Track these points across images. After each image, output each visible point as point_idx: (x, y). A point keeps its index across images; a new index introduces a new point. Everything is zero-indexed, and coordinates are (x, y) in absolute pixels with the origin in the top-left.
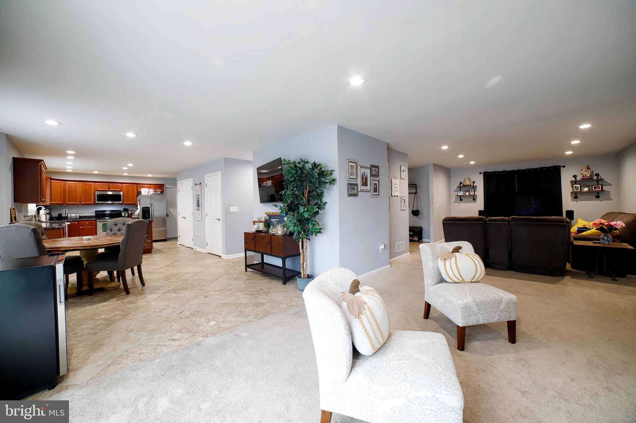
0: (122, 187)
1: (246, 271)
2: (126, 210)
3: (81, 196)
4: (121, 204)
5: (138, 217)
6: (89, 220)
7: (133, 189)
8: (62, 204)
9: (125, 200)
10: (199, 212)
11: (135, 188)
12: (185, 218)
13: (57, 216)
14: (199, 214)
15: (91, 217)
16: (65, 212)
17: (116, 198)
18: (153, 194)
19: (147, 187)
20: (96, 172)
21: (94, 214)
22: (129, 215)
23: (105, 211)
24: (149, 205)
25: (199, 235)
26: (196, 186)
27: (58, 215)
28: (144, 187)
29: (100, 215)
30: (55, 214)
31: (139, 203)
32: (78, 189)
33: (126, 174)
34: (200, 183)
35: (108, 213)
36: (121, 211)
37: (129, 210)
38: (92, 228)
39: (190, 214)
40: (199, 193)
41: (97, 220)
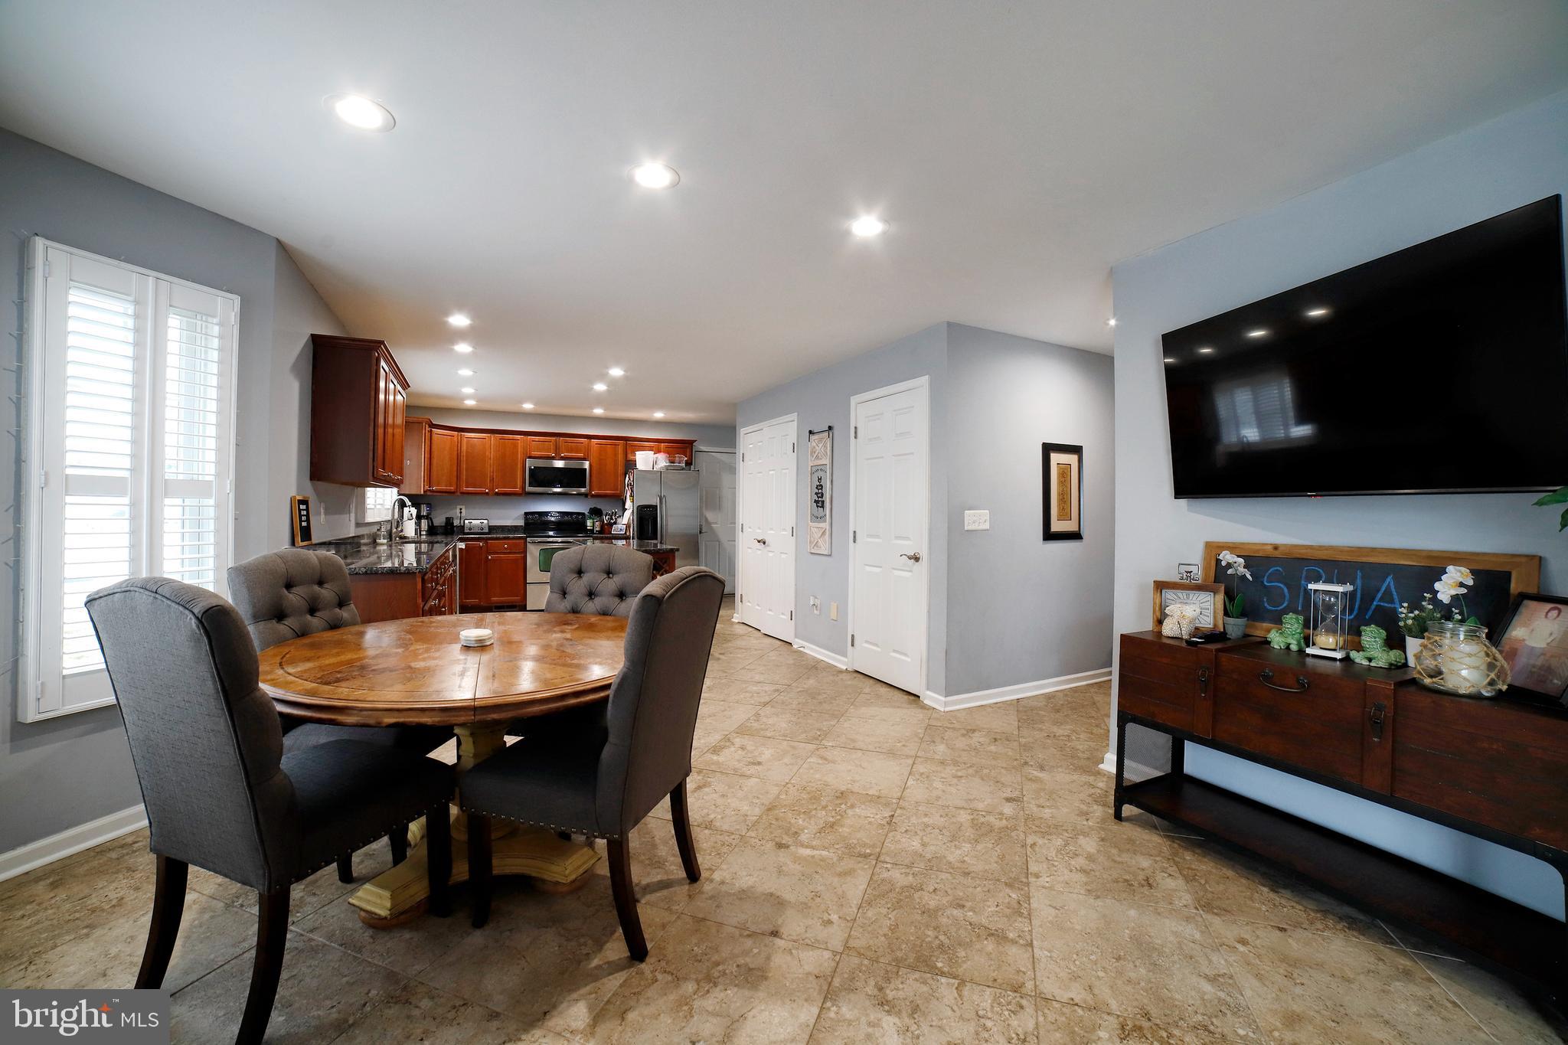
0: (588, 446)
1: (1118, 816)
2: (596, 512)
3: (493, 472)
4: (586, 495)
5: (626, 533)
6: (508, 538)
7: (616, 455)
8: (454, 493)
9: (595, 484)
10: (822, 525)
11: (620, 449)
12: (764, 543)
13: (443, 524)
14: (824, 533)
15: (515, 529)
16: (461, 513)
17: (573, 478)
18: (667, 468)
19: (650, 449)
20: (528, 406)
21: (521, 523)
22: (602, 526)
23: (546, 514)
24: (655, 501)
25: (818, 602)
26: (813, 437)
27: (444, 520)
28: (643, 449)
29: (536, 525)
30: (439, 520)
31: (629, 494)
32: (487, 454)
33: (598, 411)
34: (830, 428)
35: (553, 519)
36: (583, 514)
37: (604, 512)
38: (516, 560)
39: (784, 530)
40: (826, 461)
41: (527, 537)
